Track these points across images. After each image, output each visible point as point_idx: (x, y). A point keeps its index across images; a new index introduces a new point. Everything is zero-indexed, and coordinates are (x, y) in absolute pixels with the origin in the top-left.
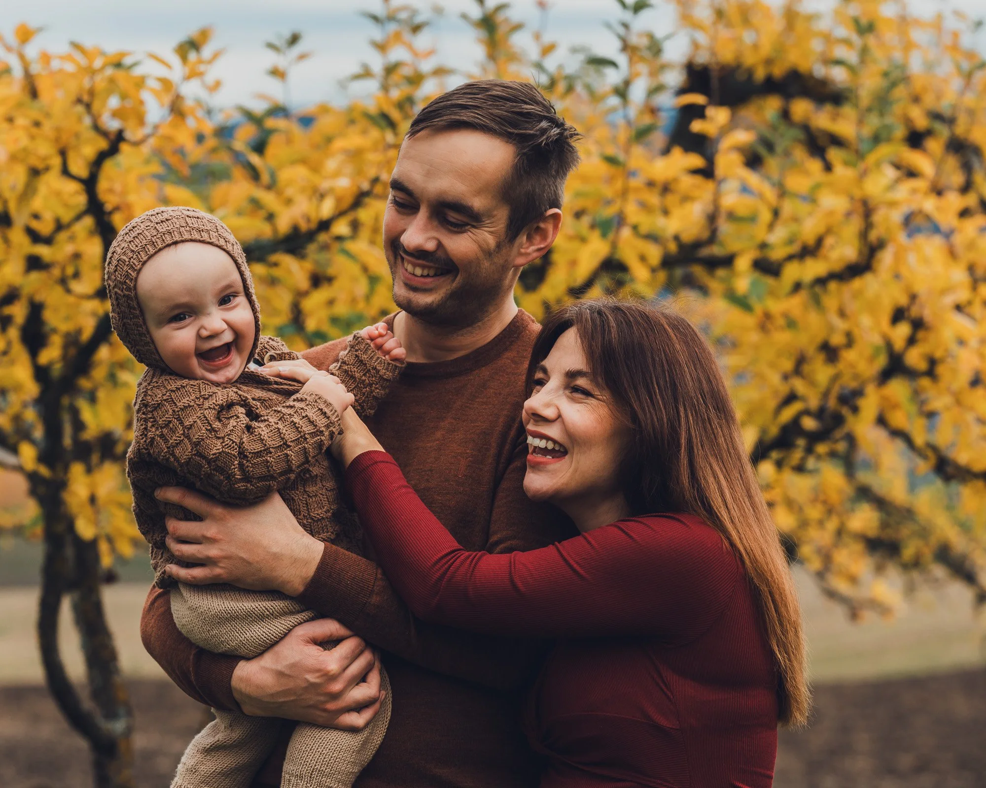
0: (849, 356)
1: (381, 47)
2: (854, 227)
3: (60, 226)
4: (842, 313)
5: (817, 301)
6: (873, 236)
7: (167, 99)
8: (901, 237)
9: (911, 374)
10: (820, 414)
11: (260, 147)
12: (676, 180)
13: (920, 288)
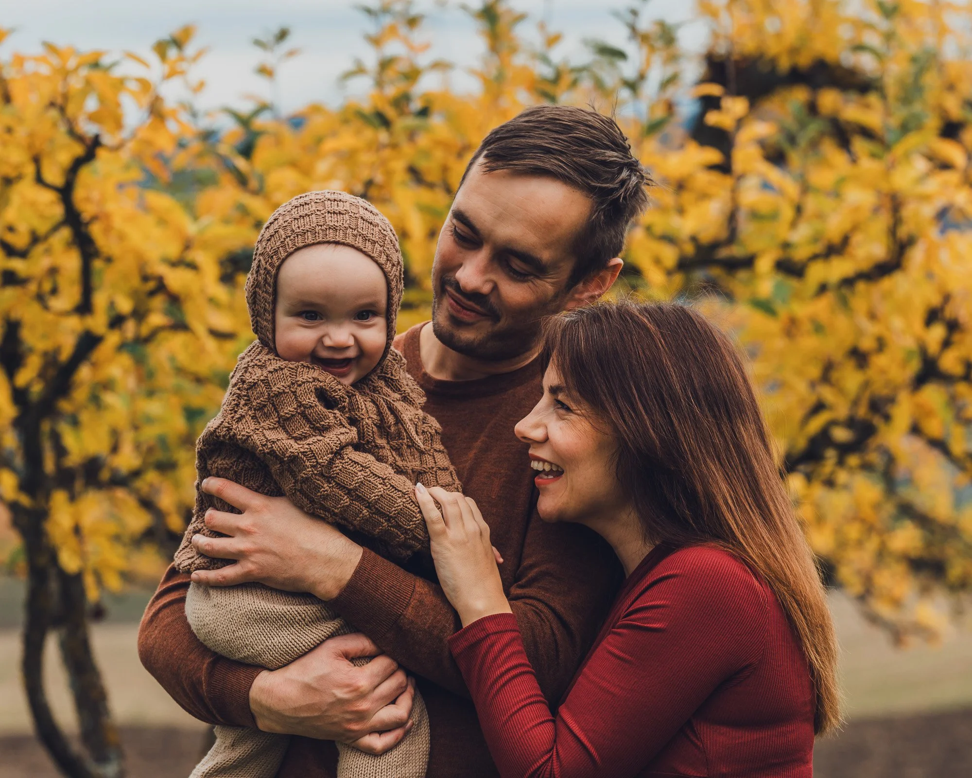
0: (880, 361)
1: (376, 41)
2: (882, 222)
3: (36, 239)
4: (873, 316)
5: (844, 303)
6: (903, 232)
7: (146, 100)
8: (933, 233)
9: (946, 379)
10: (851, 423)
11: (247, 150)
12: (690, 176)
13: (955, 286)
